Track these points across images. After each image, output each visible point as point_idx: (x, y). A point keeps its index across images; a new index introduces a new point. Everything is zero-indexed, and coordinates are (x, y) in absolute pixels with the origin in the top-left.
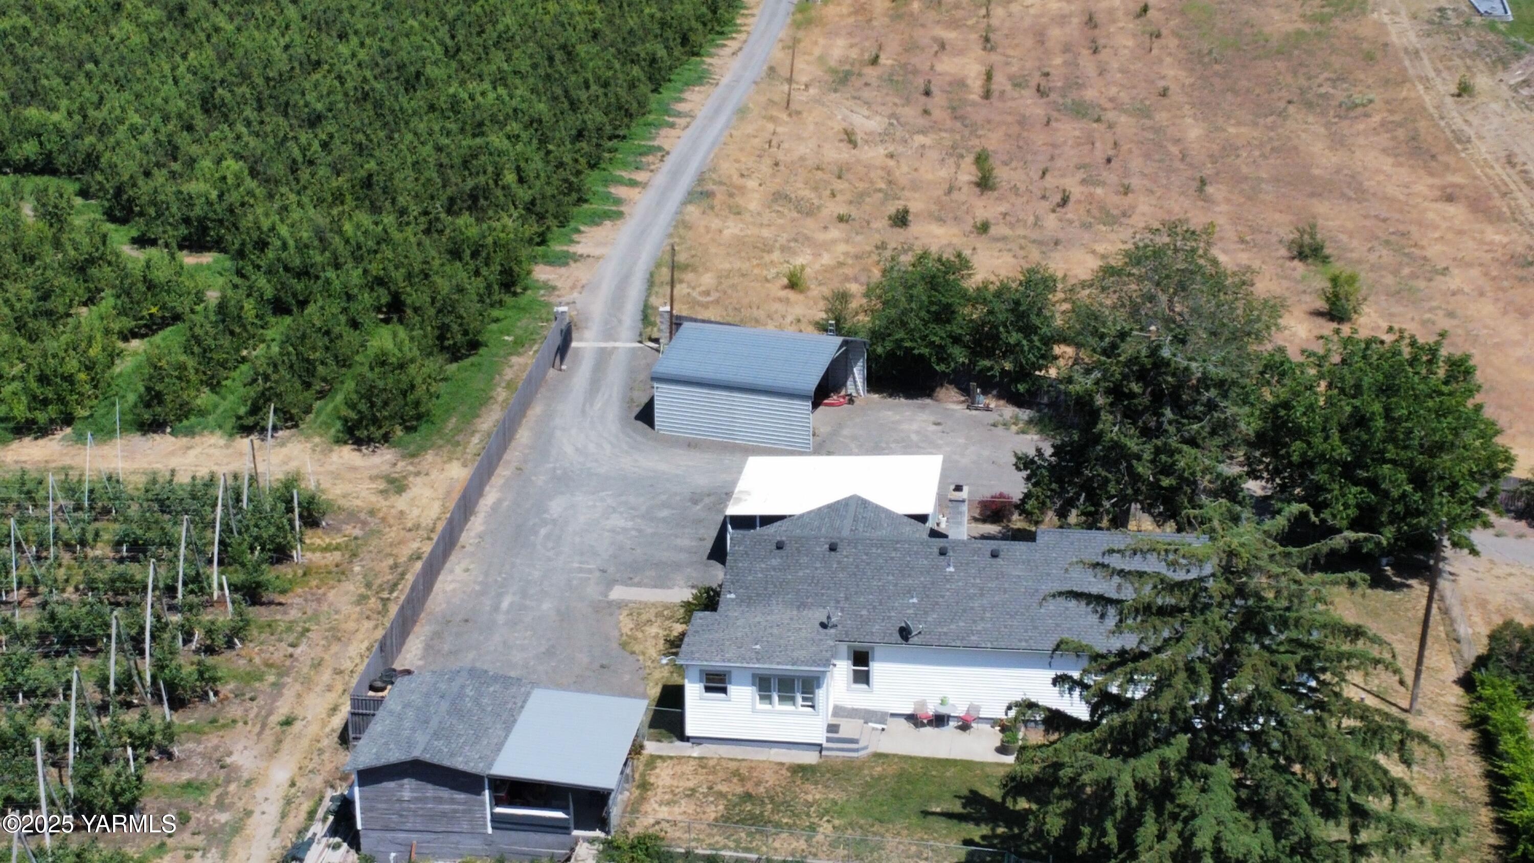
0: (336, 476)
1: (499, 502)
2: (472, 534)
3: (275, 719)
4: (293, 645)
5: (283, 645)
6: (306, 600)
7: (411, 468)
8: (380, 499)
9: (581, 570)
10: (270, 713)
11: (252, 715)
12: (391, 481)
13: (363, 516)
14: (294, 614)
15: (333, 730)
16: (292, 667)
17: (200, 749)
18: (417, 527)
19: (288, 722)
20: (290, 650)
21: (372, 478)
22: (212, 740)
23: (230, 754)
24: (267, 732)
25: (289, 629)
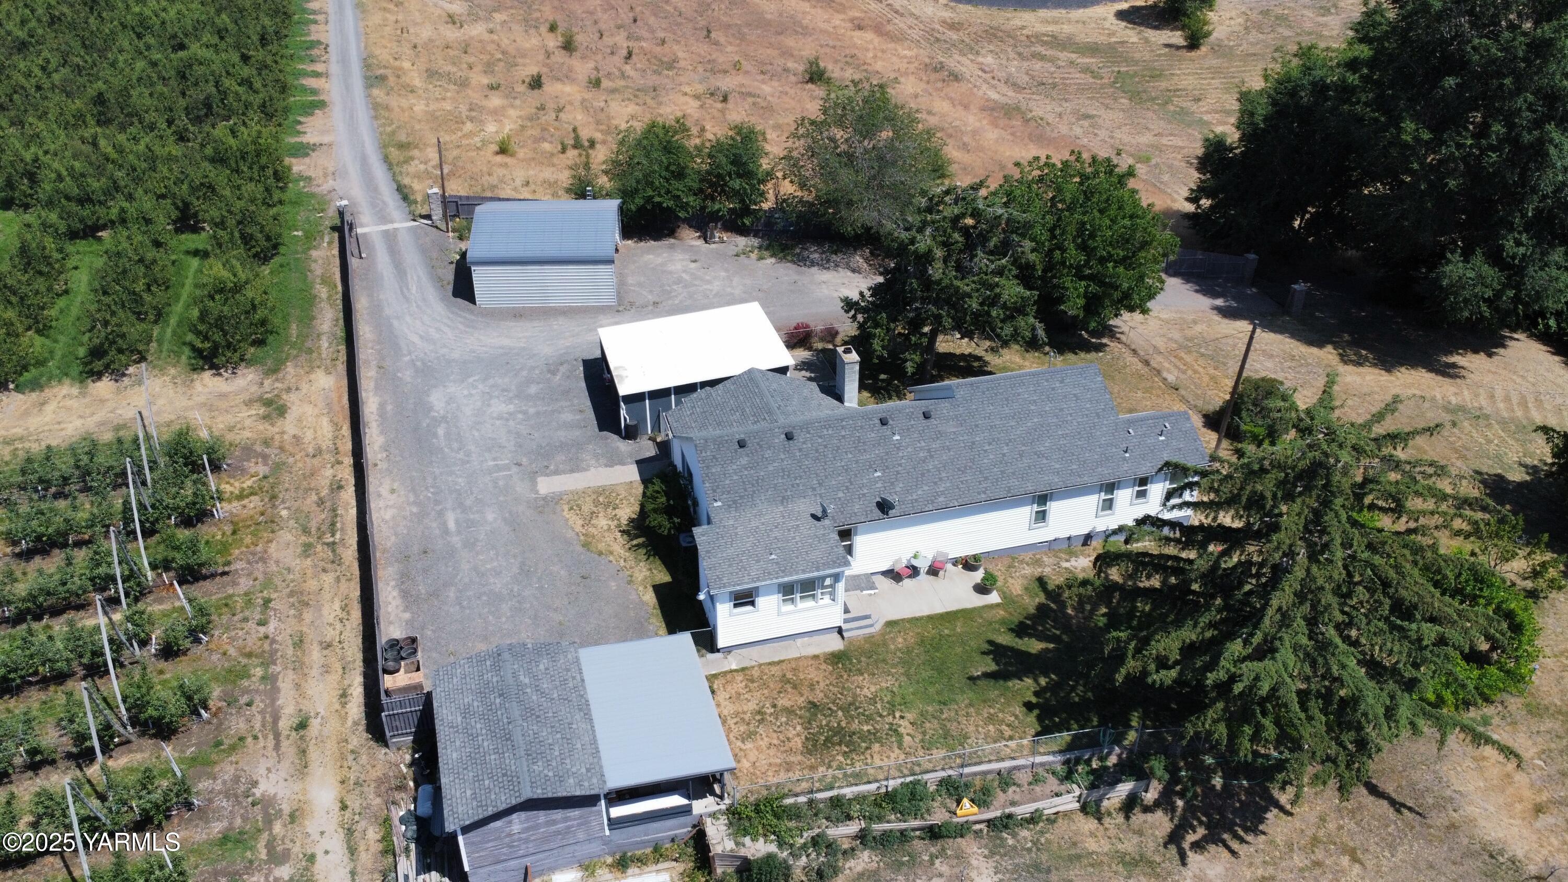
0: (209, 407)
1: (382, 406)
2: (376, 448)
3: (284, 724)
4: (262, 623)
5: (251, 625)
6: (249, 562)
7: (277, 385)
8: (267, 426)
9: (499, 468)
10: (276, 719)
11: (258, 726)
12: (268, 403)
13: (258, 448)
14: (244, 584)
15: (356, 723)
16: (273, 652)
17: (218, 786)
18: (318, 452)
19: (302, 725)
20: (262, 630)
21: (248, 403)
22: (227, 771)
23: (255, 784)
24: (285, 744)
25: (249, 603)
